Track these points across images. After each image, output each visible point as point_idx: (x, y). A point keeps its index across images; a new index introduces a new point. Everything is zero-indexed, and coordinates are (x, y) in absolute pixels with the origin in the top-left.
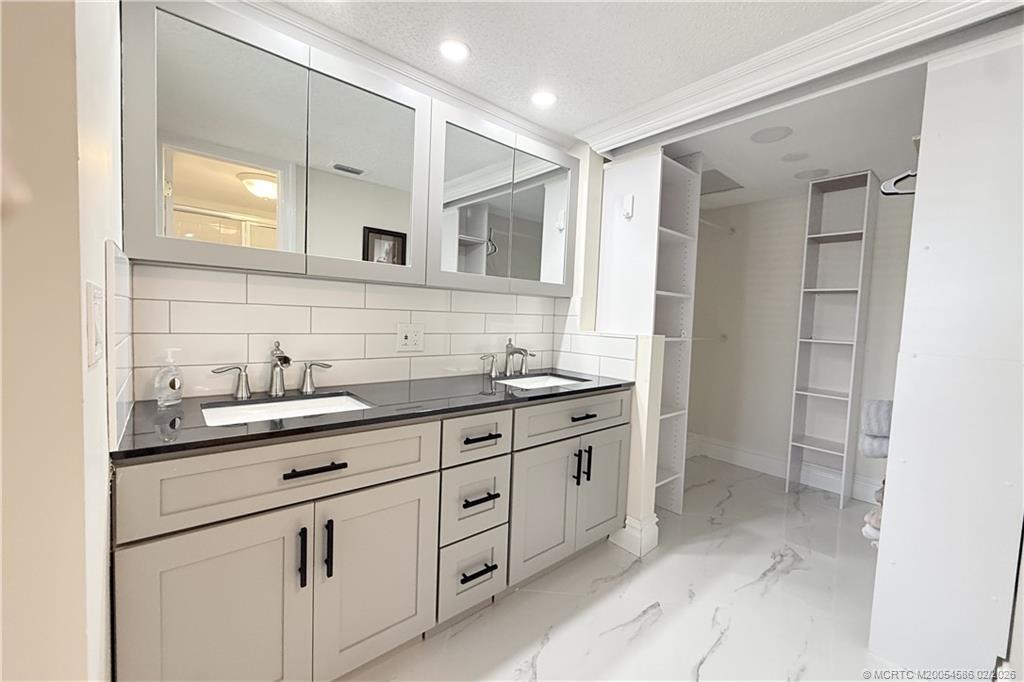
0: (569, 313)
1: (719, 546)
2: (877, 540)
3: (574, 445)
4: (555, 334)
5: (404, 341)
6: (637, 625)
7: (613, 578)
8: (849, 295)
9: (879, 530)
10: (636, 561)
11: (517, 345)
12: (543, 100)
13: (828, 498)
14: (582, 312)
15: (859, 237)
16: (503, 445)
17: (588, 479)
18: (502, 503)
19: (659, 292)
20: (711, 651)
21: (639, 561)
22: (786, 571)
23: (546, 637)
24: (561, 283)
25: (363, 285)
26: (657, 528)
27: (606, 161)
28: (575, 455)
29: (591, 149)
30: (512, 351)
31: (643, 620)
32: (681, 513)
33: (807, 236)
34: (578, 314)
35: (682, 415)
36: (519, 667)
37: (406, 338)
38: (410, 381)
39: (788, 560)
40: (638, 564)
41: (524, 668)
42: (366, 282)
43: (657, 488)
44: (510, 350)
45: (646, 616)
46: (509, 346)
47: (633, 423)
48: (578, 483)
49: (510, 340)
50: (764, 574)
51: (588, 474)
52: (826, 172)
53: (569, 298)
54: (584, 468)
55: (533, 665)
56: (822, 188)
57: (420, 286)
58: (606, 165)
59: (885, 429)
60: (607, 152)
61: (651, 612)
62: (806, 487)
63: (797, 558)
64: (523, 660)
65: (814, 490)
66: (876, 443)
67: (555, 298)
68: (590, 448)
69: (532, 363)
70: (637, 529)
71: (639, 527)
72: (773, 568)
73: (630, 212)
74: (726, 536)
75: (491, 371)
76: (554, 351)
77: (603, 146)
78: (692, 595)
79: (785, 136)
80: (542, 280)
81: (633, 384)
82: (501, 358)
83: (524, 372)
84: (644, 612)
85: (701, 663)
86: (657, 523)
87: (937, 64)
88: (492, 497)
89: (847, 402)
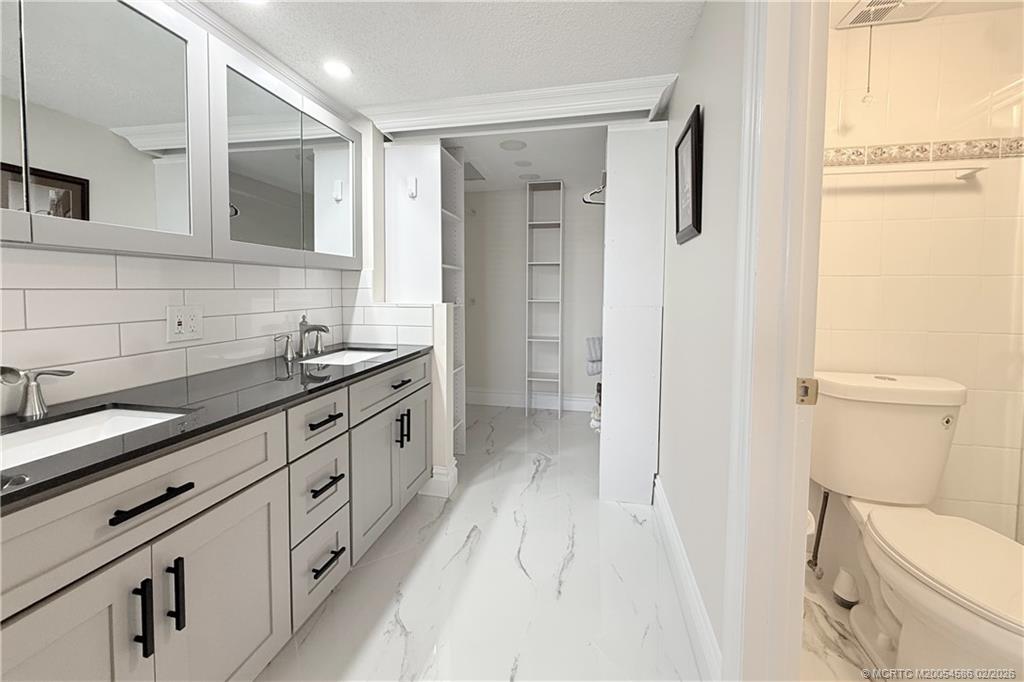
0: (360, 286)
1: (500, 467)
2: (600, 428)
3: (394, 412)
4: (345, 308)
5: (177, 329)
6: (467, 547)
7: (433, 523)
8: (554, 267)
9: (600, 421)
10: (446, 502)
11: (311, 322)
12: (337, 70)
13: (550, 414)
14: (374, 286)
15: (558, 226)
16: (341, 425)
17: (409, 440)
18: (343, 484)
19: (446, 266)
20: (522, 542)
21: (448, 500)
22: (544, 471)
23: (399, 593)
24: (351, 255)
25: (112, 257)
26: (456, 469)
27: (386, 140)
28: (397, 420)
29: (374, 126)
30: (306, 328)
31: (469, 544)
32: (464, 453)
33: (528, 223)
34: (370, 286)
35: (462, 370)
36: (386, 630)
37: (180, 324)
38: (187, 377)
39: (543, 462)
40: (448, 505)
41: (390, 629)
42: (116, 253)
43: (455, 431)
44: (305, 328)
45: (471, 539)
46: (303, 323)
47: (434, 381)
48: (402, 446)
49: (304, 317)
50: (534, 477)
51: (408, 436)
52: (538, 177)
53: (360, 271)
54: (405, 433)
55: (398, 621)
56: (534, 188)
57: (204, 260)
58: (386, 144)
59: (599, 355)
60: (391, 133)
61: (473, 534)
62: (536, 410)
63: (548, 460)
64: (387, 623)
65: (541, 411)
66: (595, 365)
67: (342, 270)
68: (409, 411)
69: (327, 339)
70: (443, 474)
71: (445, 472)
72: (537, 471)
73: (414, 192)
74: (501, 460)
75: (286, 353)
76: (345, 326)
77: (386, 127)
78: (495, 510)
79: (522, 148)
80: (316, 251)
81: (432, 347)
82: (296, 337)
83: (319, 349)
84: (468, 537)
85: (519, 552)
86: (456, 465)
87: (614, 128)
88: (335, 480)
89: (558, 343)
